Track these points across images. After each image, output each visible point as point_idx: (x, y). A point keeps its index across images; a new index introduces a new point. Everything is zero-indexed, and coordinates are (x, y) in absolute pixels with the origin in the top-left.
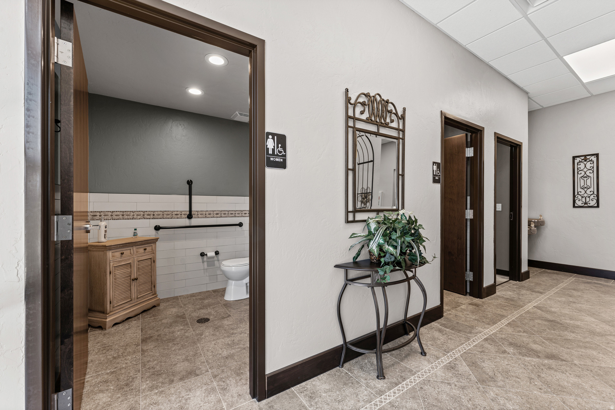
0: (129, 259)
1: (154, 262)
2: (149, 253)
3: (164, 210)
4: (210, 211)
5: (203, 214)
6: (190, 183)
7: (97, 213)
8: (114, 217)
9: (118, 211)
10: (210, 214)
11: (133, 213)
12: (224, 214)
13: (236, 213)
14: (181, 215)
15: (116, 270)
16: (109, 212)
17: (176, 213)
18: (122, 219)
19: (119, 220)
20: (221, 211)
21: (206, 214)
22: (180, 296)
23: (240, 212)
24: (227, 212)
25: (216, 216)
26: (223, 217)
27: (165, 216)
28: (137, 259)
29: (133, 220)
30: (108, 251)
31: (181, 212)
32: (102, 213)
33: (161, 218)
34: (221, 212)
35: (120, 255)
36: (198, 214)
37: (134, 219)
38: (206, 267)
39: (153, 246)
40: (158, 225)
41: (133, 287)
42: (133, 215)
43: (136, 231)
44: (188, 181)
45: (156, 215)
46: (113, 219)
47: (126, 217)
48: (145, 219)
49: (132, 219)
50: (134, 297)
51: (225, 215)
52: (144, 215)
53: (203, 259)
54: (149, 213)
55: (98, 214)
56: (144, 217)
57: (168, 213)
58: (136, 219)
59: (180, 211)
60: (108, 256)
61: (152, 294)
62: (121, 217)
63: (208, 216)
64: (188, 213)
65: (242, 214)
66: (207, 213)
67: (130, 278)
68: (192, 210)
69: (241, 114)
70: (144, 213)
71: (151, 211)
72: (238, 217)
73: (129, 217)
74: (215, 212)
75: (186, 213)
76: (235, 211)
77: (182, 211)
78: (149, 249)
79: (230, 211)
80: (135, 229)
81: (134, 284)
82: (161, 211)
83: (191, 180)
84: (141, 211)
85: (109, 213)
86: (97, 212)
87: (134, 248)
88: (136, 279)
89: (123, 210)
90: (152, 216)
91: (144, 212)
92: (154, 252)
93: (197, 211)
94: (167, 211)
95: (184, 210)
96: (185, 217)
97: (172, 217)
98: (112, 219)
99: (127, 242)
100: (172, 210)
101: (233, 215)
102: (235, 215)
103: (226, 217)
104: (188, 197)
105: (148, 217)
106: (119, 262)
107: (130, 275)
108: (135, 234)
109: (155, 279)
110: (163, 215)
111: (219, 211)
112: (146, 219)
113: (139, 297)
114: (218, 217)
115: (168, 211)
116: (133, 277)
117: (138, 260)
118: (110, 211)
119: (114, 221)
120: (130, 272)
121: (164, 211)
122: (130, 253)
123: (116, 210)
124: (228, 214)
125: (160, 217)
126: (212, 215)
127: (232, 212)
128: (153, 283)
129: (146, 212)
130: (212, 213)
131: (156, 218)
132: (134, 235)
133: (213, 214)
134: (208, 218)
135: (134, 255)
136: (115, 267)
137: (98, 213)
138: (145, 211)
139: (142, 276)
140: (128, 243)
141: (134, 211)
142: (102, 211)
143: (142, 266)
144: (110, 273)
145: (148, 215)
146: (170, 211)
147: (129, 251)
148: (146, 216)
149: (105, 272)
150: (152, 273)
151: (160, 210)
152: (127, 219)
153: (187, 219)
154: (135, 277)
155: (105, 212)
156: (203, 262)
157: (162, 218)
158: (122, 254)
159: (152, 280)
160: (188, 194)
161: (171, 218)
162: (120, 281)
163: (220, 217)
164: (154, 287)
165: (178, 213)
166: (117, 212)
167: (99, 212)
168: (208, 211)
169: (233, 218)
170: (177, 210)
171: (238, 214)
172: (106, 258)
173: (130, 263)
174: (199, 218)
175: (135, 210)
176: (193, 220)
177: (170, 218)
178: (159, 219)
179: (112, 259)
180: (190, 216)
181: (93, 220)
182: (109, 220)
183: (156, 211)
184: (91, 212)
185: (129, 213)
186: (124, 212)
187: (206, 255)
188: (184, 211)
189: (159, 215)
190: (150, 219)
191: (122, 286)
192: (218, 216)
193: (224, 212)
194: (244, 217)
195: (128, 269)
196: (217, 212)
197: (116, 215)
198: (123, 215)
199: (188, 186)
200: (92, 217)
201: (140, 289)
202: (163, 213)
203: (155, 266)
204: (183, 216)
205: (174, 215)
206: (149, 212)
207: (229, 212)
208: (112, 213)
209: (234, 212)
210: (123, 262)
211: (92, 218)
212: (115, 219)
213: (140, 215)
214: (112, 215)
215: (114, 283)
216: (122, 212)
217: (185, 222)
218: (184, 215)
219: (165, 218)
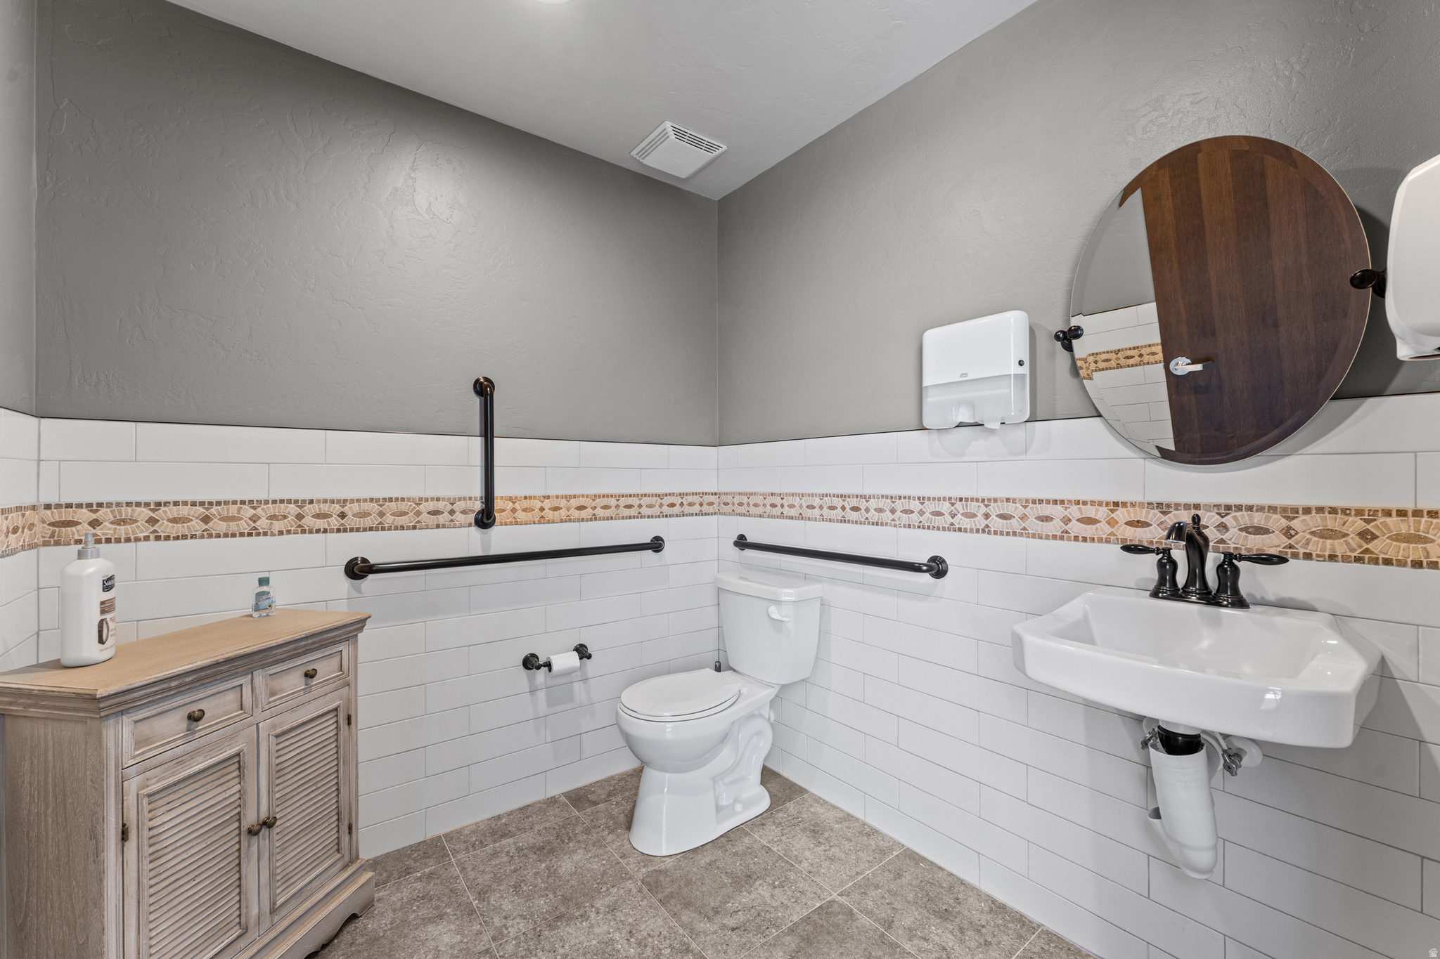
0: (232, 737)
1: (349, 724)
2: (328, 689)
3: (387, 496)
4: (557, 497)
5: (533, 510)
6: (484, 389)
7: (79, 510)
8: (165, 527)
9: (185, 503)
10: (556, 509)
11: (255, 508)
12: (606, 507)
13: (642, 502)
14: (452, 512)
15: (159, 812)
16: (138, 504)
17: (431, 506)
18: (202, 537)
19: (189, 541)
20: (595, 496)
21: (542, 509)
22: (448, 837)
23: (655, 499)
24: (613, 502)
25: (576, 514)
26: (600, 519)
27: (389, 519)
28: (274, 727)
29: (254, 538)
30: (111, 722)
31: (452, 504)
32: (102, 511)
33: (371, 529)
34: (594, 500)
35: (184, 725)
36: (514, 510)
37: (258, 534)
38: (542, 707)
39: (345, 654)
40: (360, 555)
41: (250, 869)
42: (254, 519)
43: (265, 588)
44: (477, 381)
45: (354, 515)
46: (158, 538)
47: (222, 527)
48: (304, 532)
49: (250, 534)
50: (255, 911)
51: (607, 513)
52: (300, 517)
53: (531, 680)
54: (325, 508)
55: (85, 515)
56: (300, 526)
57: (403, 506)
58: (265, 534)
59: (449, 499)
60: (111, 745)
61: (339, 865)
62: (197, 526)
63: (549, 514)
64: (478, 506)
65: (661, 506)
66: (547, 504)
67: (239, 827)
68: (495, 495)
69: (680, 134)
70: (301, 507)
71: (333, 502)
72: (648, 517)
73: (233, 526)
74: (574, 502)
75: (469, 505)
76: (638, 495)
77: (455, 499)
78: (326, 668)
79: (623, 496)
80: (264, 581)
81: (254, 847)
82: (372, 500)
83: (486, 379)
84: (289, 501)
85: (139, 509)
86: (80, 506)
87: (259, 677)
88: (268, 824)
89: (206, 498)
90: (335, 522)
91: (300, 503)
92: (346, 679)
93: (510, 499)
94: (397, 499)
95: (462, 494)
96: (468, 522)
97: (418, 522)
98: (152, 537)
99: (221, 658)
100: (416, 494)
101: (633, 512)
102: (641, 510)
103: (612, 518)
104: (477, 443)
105: (321, 524)
106: (179, 761)
107: (238, 809)
108: (262, 601)
109: (353, 797)
110: (381, 514)
111: (587, 496)
112: (311, 532)
113: (279, 903)
114: (583, 520)
115: (403, 500)
116: (250, 819)
117: (278, 731)
118: (143, 499)
119: (162, 544)
120: (237, 796)
121: (385, 500)
122: (236, 705)
123: (171, 498)
124: (617, 506)
125: (368, 522)
126: (563, 513)
127: (630, 501)
128: (345, 815)
129: (311, 502)
130: (563, 503)
131: (352, 530)
132: (257, 608)
133: (568, 510)
134: (548, 522)
135: (258, 711)
136: (149, 795)
137: (85, 510)
138: (304, 501)
139: (296, 799)
140: (229, 661)
141: (259, 502)
142: (104, 500)
143: (297, 751)
144: (124, 835)
145: (318, 516)
146: (409, 500)
147: (232, 697)
148: (309, 521)
149: (95, 836)
150: (341, 774)
151: (368, 496)
152: (226, 535)
153: (474, 530)
154: (263, 815)
155: (119, 505)
156: (533, 691)
157: (377, 529)
158: (194, 718)
159: (342, 802)
160: (478, 431)
161: (414, 528)
162: (185, 856)
163: (591, 520)
164: (350, 833)
165: (440, 505)
166: (176, 503)
167: (89, 505)
168: (548, 497)
169: (632, 520)
170: (436, 495)
171: (650, 506)
172: (101, 763)
173: (238, 755)
174: (517, 523)
175: (263, 497)
176: (495, 531)
177: (408, 528)
178: (365, 530)
179: (134, 757)
180: (485, 519)
181: (57, 543)
182: (139, 543)
183: (352, 501)
184: (48, 507)
185: (233, 510)
186: (211, 503)
187: (548, 665)
188: (465, 499)
189: (365, 515)
190: (325, 531)
191: (194, 879)
192: (584, 514)
193: (604, 502)
194: (666, 516)
195: (225, 787)
196: (582, 502)
197: (174, 521)
198: (206, 520)
199: (476, 401)
200: (54, 532)
201: (288, 864)
202: (381, 506)
203: (352, 740)
204: (459, 517)
205: (424, 517)
206: (322, 505)
207: (622, 499)
208: (153, 511)
209: (635, 501)
210: (201, 759)
211: (52, 536)
212: (167, 538)
213: (285, 517)
214: (152, 521)
215: (146, 883)
216: (202, 504)
217: (471, 541)
218: (464, 512)
219: (389, 529)
